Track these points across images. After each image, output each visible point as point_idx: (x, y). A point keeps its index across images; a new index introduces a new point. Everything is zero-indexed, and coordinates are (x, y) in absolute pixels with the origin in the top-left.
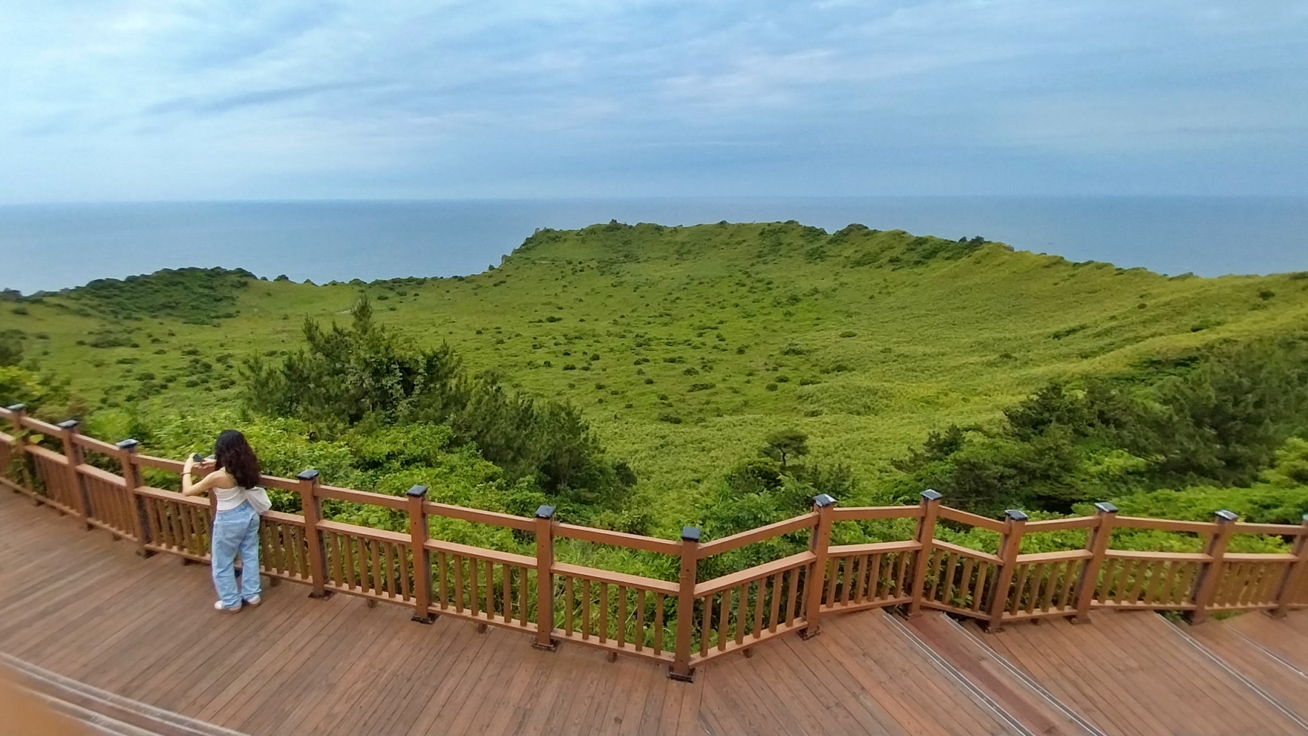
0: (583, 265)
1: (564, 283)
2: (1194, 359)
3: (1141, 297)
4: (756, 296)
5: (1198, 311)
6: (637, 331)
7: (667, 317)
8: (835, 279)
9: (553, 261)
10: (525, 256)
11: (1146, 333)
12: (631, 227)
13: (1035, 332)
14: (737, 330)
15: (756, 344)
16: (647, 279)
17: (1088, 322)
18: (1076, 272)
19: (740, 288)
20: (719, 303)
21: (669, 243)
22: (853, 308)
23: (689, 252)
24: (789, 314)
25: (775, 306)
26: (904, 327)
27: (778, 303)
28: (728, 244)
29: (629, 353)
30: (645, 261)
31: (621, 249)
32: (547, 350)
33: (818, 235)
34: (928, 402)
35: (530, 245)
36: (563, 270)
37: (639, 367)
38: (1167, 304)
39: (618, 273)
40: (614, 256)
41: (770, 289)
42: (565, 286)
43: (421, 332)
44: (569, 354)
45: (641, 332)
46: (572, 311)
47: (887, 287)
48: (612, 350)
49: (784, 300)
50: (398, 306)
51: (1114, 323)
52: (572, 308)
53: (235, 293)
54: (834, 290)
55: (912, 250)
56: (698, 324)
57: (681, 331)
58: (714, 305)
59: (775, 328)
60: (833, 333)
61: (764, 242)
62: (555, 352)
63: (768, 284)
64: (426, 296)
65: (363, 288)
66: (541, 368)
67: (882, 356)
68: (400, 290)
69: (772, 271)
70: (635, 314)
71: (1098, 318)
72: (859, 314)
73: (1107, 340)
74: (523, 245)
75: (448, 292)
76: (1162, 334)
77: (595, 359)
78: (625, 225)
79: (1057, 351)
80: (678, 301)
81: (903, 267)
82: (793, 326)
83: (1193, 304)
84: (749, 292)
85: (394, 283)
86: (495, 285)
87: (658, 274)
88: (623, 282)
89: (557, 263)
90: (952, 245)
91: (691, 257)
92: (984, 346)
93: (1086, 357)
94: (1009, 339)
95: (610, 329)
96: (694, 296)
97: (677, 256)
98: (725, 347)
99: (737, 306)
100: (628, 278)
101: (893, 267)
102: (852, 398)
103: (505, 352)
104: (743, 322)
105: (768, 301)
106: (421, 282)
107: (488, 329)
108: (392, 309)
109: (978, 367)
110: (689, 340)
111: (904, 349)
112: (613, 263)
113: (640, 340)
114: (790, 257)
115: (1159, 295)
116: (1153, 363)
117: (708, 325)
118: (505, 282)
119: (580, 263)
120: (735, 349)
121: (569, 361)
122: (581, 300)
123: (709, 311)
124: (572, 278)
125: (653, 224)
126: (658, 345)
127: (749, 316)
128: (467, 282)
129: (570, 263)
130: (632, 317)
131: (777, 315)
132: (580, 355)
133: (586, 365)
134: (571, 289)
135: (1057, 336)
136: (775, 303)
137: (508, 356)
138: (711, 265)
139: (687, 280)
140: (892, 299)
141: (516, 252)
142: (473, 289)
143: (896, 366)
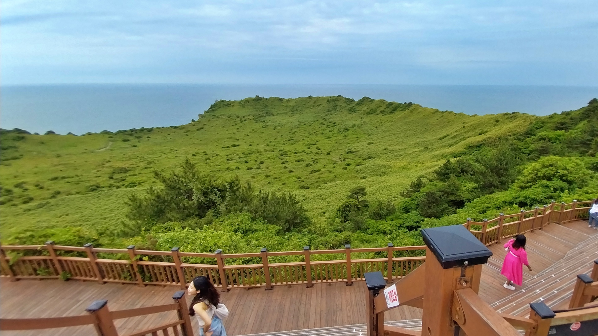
0: (245, 118)
1: (237, 127)
2: (481, 145)
3: (463, 123)
4: (330, 129)
5: (480, 127)
6: (279, 148)
7: (292, 141)
8: (362, 120)
9: (229, 116)
10: (212, 114)
11: (467, 136)
12: (267, 99)
13: (434, 138)
14: (325, 145)
15: (334, 150)
16: (279, 124)
17: (449, 133)
18: (443, 115)
19: (323, 126)
20: (314, 133)
21: (287, 106)
22: (370, 132)
23: (297, 110)
24: (345, 136)
25: (339, 133)
26: (390, 139)
27: (340, 132)
28: (313, 106)
29: (278, 159)
30: (276, 115)
31: (264, 109)
32: (235, 161)
33: (352, 102)
34: (404, 168)
35: (214, 108)
36: (235, 121)
37: (284, 165)
38: (471, 125)
39: (264, 121)
40: (261, 113)
41: (335, 125)
42: (238, 129)
43: (157, 158)
44: (248, 162)
45: (281, 148)
46: (244, 141)
47: (381, 123)
48: (269, 158)
49: (342, 130)
50: (138, 144)
51: (457, 133)
52: (244, 139)
53: (17, 144)
54: (362, 125)
55: (388, 107)
56: (307, 143)
57: (300, 147)
58: (312, 134)
59: (341, 142)
60: (365, 143)
61: (330, 105)
62: (240, 162)
63: (334, 123)
64: (154, 137)
65: (111, 136)
66: (234, 170)
67: (384, 151)
68: (137, 135)
69: (335, 117)
70: (277, 140)
71: (452, 131)
72: (373, 134)
73: (456, 140)
74: (210, 108)
75: (169, 135)
76: (471, 137)
77: (261, 163)
78: (264, 98)
79: (441, 144)
80: (296, 133)
81: (386, 114)
82: (348, 141)
83: (478, 125)
84: (327, 127)
85: (132, 131)
86: (198, 130)
87: (284, 121)
88: (267, 126)
89: (231, 117)
90: (402, 105)
91: (298, 112)
92: (418, 144)
93: (450, 146)
94: (426, 141)
95: (266, 148)
96: (302, 131)
97: (291, 112)
98: (321, 152)
99: (323, 134)
100: (269, 123)
101: (382, 114)
102: (377, 170)
103: (212, 164)
104: (327, 141)
105: (336, 131)
106: (150, 130)
107: (198, 153)
108: (135, 146)
109: (418, 153)
110: (305, 151)
111: (392, 148)
112: (261, 117)
113: (282, 152)
114: (341, 111)
115: (469, 122)
116: (470, 147)
117: (312, 143)
118: (203, 128)
119: (244, 117)
120: (326, 153)
121: (248, 165)
122: (248, 135)
123: (311, 136)
124: (241, 124)
125: (278, 98)
126: (291, 154)
127: (329, 138)
128: (180, 129)
129: (238, 117)
130: (275, 142)
131: (341, 137)
132: (253, 162)
133: (258, 166)
134: (241, 130)
135: (441, 139)
136: (339, 132)
137: (215, 166)
138: (307, 116)
139: (298, 123)
140: (384, 128)
141: (206, 112)
142: (185, 132)
143: (390, 155)
